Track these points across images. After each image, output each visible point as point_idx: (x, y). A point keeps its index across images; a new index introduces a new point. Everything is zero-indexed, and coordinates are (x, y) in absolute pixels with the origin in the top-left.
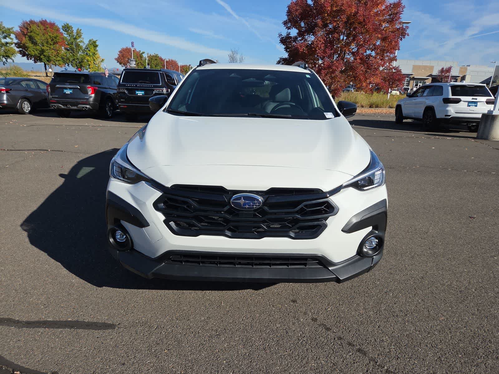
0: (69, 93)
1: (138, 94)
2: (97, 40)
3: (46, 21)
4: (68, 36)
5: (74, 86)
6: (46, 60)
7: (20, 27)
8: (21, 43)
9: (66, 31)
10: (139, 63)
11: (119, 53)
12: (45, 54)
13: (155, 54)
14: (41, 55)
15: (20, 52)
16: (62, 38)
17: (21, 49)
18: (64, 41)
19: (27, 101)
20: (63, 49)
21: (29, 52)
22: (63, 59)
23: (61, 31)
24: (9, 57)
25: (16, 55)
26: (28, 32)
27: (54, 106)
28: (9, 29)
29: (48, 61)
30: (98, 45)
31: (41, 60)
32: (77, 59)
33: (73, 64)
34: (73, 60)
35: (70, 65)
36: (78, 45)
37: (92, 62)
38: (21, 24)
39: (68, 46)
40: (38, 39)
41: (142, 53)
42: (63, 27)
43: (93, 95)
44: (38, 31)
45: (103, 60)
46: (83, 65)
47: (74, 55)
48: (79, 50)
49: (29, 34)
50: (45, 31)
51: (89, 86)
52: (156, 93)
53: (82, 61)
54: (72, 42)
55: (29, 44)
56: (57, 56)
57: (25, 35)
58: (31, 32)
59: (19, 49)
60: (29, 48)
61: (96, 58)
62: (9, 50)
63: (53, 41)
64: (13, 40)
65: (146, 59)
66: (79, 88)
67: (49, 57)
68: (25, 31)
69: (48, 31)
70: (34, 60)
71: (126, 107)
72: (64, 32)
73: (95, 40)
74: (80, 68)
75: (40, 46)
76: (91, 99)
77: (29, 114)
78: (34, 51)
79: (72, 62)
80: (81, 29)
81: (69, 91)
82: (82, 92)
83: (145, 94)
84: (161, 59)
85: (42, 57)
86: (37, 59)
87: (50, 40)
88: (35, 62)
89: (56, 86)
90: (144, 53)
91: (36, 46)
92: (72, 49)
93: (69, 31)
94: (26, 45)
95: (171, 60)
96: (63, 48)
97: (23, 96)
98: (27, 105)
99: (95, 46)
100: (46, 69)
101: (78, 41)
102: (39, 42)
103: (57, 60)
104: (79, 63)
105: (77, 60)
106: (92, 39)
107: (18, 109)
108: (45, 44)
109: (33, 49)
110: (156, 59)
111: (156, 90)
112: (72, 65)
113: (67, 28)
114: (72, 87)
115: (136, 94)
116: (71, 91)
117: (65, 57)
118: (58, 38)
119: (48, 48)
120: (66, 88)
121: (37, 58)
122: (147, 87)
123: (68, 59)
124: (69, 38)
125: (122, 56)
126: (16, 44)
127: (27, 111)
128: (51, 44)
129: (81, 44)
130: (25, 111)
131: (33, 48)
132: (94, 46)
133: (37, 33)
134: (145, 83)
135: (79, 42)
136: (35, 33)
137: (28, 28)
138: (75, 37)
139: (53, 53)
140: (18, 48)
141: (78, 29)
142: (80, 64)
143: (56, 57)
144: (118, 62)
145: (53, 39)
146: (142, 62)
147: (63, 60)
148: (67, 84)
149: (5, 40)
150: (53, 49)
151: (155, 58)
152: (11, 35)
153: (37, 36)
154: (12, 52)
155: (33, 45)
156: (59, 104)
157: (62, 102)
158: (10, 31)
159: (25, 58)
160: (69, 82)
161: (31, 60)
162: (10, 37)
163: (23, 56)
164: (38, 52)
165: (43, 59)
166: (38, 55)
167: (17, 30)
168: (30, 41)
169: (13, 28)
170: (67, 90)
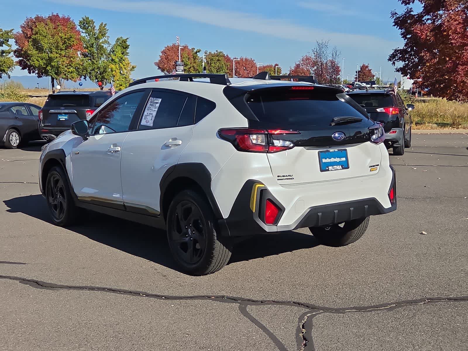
0: (64, 119)
2: (127, 39)
3: (58, 15)
4: (86, 35)
5: (70, 111)
6: (54, 73)
7: (22, 27)
8: (22, 50)
9: (84, 28)
10: (191, 67)
11: (161, 54)
12: (53, 64)
13: (217, 51)
14: (47, 66)
15: (20, 63)
16: (78, 39)
17: (21, 58)
18: (81, 43)
19: (15, 132)
20: (79, 55)
21: (32, 63)
22: (77, 69)
23: (78, 28)
24: (4, 71)
25: (13, 68)
26: (33, 34)
27: (46, 136)
28: (7, 33)
29: (56, 74)
30: (129, 46)
31: (47, 73)
32: (99, 68)
33: (92, 75)
34: (91, 70)
35: (88, 78)
36: (100, 48)
37: (118, 71)
38: (24, 22)
39: (87, 50)
40: (45, 44)
41: (196, 52)
42: (80, 22)
44: (45, 31)
45: (133, 68)
46: (106, 77)
47: (93, 63)
48: (102, 54)
49: (33, 37)
50: (55, 30)
51: (88, 110)
53: (105, 71)
54: (92, 44)
55: (33, 52)
56: (70, 65)
57: (27, 37)
58: (37, 33)
59: (19, 58)
60: (32, 57)
61: (124, 65)
62: (4, 62)
63: (66, 45)
64: (11, 46)
65: (202, 61)
66: (76, 112)
67: (58, 68)
68: (29, 33)
69: (59, 30)
70: (38, 73)
72: (81, 30)
73: (125, 38)
74: (102, 81)
75: (48, 54)
77: (17, 148)
78: (38, 61)
79: (90, 73)
80: (106, 24)
81: (64, 117)
82: (79, 118)
84: (228, 59)
85: (49, 68)
86: (42, 72)
87: (61, 43)
88: (39, 77)
89: (50, 112)
90: (199, 52)
91: (42, 53)
92: (92, 54)
93: (90, 28)
94: (29, 52)
95: (245, 59)
96: (79, 53)
97: (12, 125)
98: (15, 136)
99: (125, 47)
100: (53, 86)
101: (101, 41)
102: (46, 46)
103: (69, 72)
104: (100, 74)
105: (97, 70)
106: (121, 37)
107: (4, 142)
108: (54, 50)
110: (218, 60)
112: (90, 77)
113: (86, 23)
114: (67, 111)
116: (67, 117)
117: (81, 67)
118: (72, 39)
119: (58, 55)
120: (60, 114)
121: (42, 70)
123: (85, 69)
124: (89, 38)
125: (166, 59)
126: (15, 52)
127: (15, 145)
128: (61, 50)
129: (105, 46)
130: (12, 144)
131: (38, 57)
132: (123, 47)
133: (44, 34)
135: (102, 43)
136: (41, 35)
137: (33, 28)
138: (96, 35)
139: (64, 61)
140: (17, 57)
141: (102, 24)
142: (102, 75)
143: (69, 67)
144: (159, 68)
145: (65, 41)
146: (195, 65)
147: (78, 71)
148: (62, 108)
150: (64, 57)
151: (217, 58)
152: (10, 40)
153: (43, 39)
154: (9, 64)
155: (37, 52)
156: (51, 134)
157: (55, 131)
158: (8, 35)
159: (26, 71)
160: (65, 106)
161: (34, 74)
162: (8, 43)
163: (23, 69)
164: (44, 61)
165: (50, 71)
166: (44, 65)
167: (17, 33)
168: (35, 46)
169: (13, 30)
170: (62, 116)
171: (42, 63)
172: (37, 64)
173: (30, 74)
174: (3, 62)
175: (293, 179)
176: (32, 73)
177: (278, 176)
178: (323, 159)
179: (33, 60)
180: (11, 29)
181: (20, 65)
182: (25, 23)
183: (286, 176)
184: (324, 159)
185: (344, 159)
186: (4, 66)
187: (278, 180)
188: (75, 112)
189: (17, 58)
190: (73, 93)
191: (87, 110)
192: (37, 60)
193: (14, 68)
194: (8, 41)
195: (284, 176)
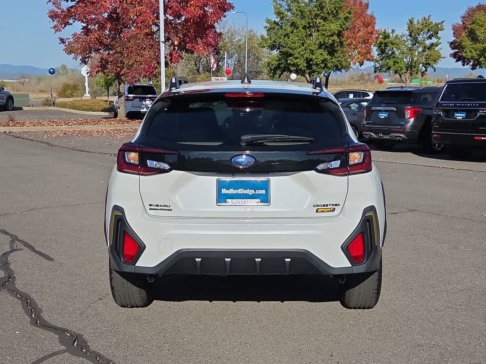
0: (384, 117)
1: (457, 118)
5: (390, 109)
7: (462, 18)
8: (457, 42)
15: (454, 55)
21: (466, 55)
27: (366, 134)
28: (437, 25)
31: (480, 65)
40: (481, 33)
43: (412, 120)
51: (409, 107)
52: (481, 115)
55: (467, 43)
57: (465, 28)
59: (455, 50)
60: (465, 48)
68: (468, 24)
70: (472, 65)
71: (439, 136)
76: (409, 125)
81: (384, 115)
82: (398, 115)
83: (467, 117)
89: (372, 109)
91: (477, 43)
94: (463, 44)
102: (481, 36)
109: (470, 49)
111: (482, 111)
114: (388, 109)
115: (455, 117)
116: (386, 115)
120: (381, 111)
122: (472, 106)
134: (468, 100)
136: (477, 24)
148: (383, 105)
149: (430, 40)
153: (479, 29)
154: (435, 57)
155: (471, 43)
156: (371, 132)
157: (374, 129)
158: (438, 27)
159: (460, 63)
160: (386, 103)
161: (468, 66)
162: (438, 35)
163: (457, 61)
164: (477, 52)
165: (483, 62)
166: (477, 57)
167: (456, 24)
168: (470, 36)
169: (443, 22)
170: (382, 114)
171: (475, 54)
172: (469, 55)
173: (464, 67)
174: (429, 55)
175: (172, 210)
176: (465, 66)
177: (150, 205)
178: (223, 189)
179: (466, 51)
180: (442, 21)
181: (455, 57)
182: (466, 13)
183: (161, 206)
184: (225, 189)
185: (263, 192)
186: (429, 59)
187: (150, 209)
188: (394, 109)
189: (452, 50)
190: (400, 89)
191: (407, 107)
192: (470, 51)
193: (440, 61)
194: (437, 33)
195: (158, 206)
